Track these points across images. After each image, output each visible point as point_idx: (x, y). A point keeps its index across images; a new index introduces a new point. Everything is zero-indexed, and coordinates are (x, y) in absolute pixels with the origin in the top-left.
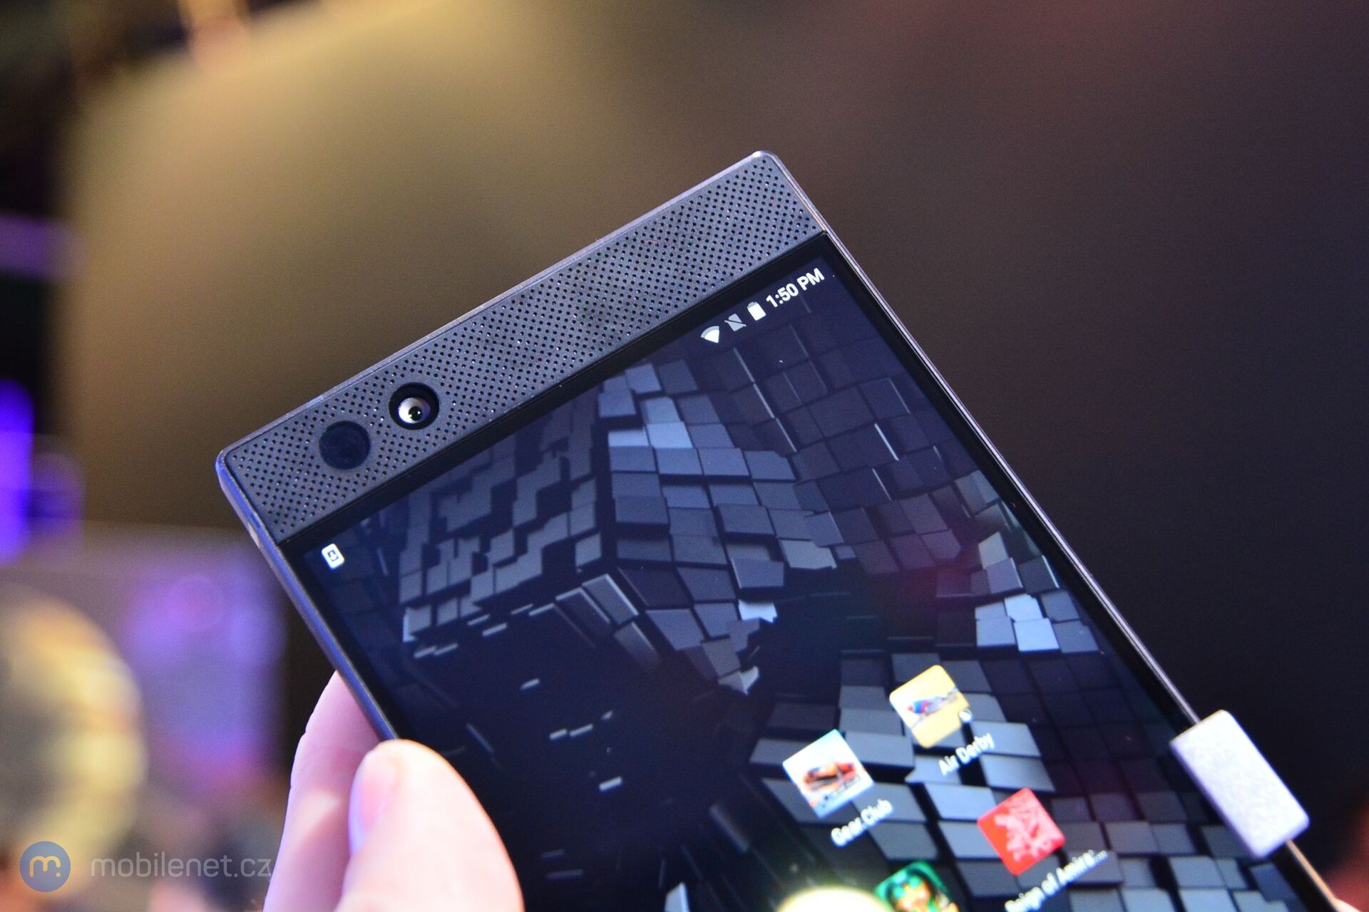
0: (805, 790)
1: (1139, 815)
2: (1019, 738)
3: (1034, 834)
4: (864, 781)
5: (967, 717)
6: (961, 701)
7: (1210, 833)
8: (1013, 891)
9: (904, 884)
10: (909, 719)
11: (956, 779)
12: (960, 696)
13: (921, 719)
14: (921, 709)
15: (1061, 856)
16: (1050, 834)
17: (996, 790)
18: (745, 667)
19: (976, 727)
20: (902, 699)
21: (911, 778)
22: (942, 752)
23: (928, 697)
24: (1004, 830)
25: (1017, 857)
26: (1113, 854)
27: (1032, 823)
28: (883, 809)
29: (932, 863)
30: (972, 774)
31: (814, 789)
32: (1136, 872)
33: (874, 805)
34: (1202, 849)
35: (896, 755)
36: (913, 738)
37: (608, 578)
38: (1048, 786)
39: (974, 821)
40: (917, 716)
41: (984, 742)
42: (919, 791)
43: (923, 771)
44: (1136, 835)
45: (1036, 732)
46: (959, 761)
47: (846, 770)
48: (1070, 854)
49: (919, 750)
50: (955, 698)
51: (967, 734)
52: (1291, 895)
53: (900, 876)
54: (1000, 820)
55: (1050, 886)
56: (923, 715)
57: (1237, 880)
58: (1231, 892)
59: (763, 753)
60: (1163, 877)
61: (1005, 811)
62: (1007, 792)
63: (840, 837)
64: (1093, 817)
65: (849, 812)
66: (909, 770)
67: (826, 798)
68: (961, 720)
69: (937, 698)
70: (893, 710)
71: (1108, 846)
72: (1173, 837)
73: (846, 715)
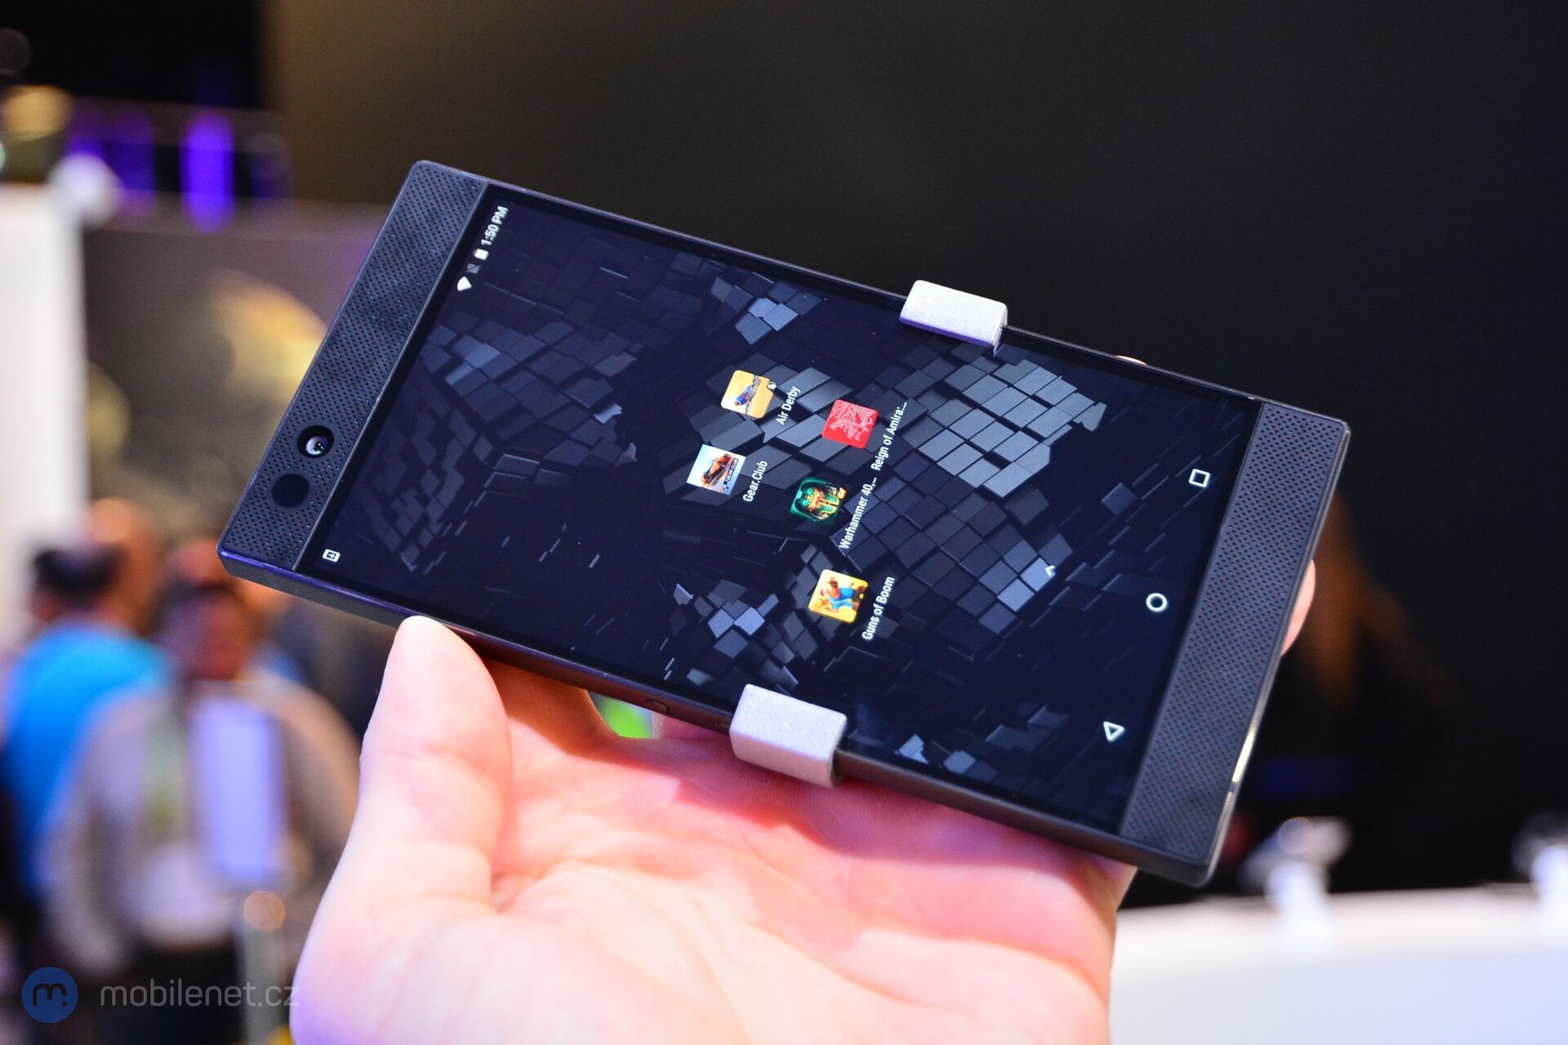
0: (710, 487)
1: (911, 370)
2: (811, 377)
3: (859, 421)
4: (740, 460)
5: (773, 386)
6: (764, 380)
7: (957, 352)
8: (869, 457)
9: (804, 496)
10: (741, 409)
11: (792, 423)
12: (761, 378)
13: (748, 405)
14: (744, 399)
15: (882, 421)
16: (867, 414)
17: (818, 413)
18: (625, 448)
19: (783, 387)
20: (729, 402)
21: (766, 440)
22: (772, 414)
23: (743, 390)
24: (839, 430)
25: (857, 438)
26: (911, 399)
27: (853, 415)
28: (763, 466)
29: (810, 475)
30: (799, 414)
31: (715, 483)
32: (930, 400)
33: (756, 468)
34: (959, 363)
35: (748, 433)
36: (751, 418)
37: (506, 455)
38: (848, 390)
39: (821, 436)
40: (744, 406)
41: (793, 393)
42: (776, 443)
43: (770, 431)
44: (918, 380)
45: (817, 367)
46: (786, 412)
47: (726, 459)
48: (887, 417)
49: (759, 422)
50: (760, 381)
51: (780, 394)
52: (1027, 352)
53: (799, 494)
54: (833, 427)
55: (888, 440)
56: (748, 402)
57: (992, 366)
58: (991, 374)
59: (670, 484)
60: (949, 393)
61: (834, 420)
62: (826, 411)
63: (749, 497)
64: (886, 390)
65: (744, 481)
66: (762, 435)
67: (725, 483)
68: (771, 390)
69: (749, 388)
70: (729, 411)
71: (906, 399)
72: (939, 368)
73: (703, 432)
